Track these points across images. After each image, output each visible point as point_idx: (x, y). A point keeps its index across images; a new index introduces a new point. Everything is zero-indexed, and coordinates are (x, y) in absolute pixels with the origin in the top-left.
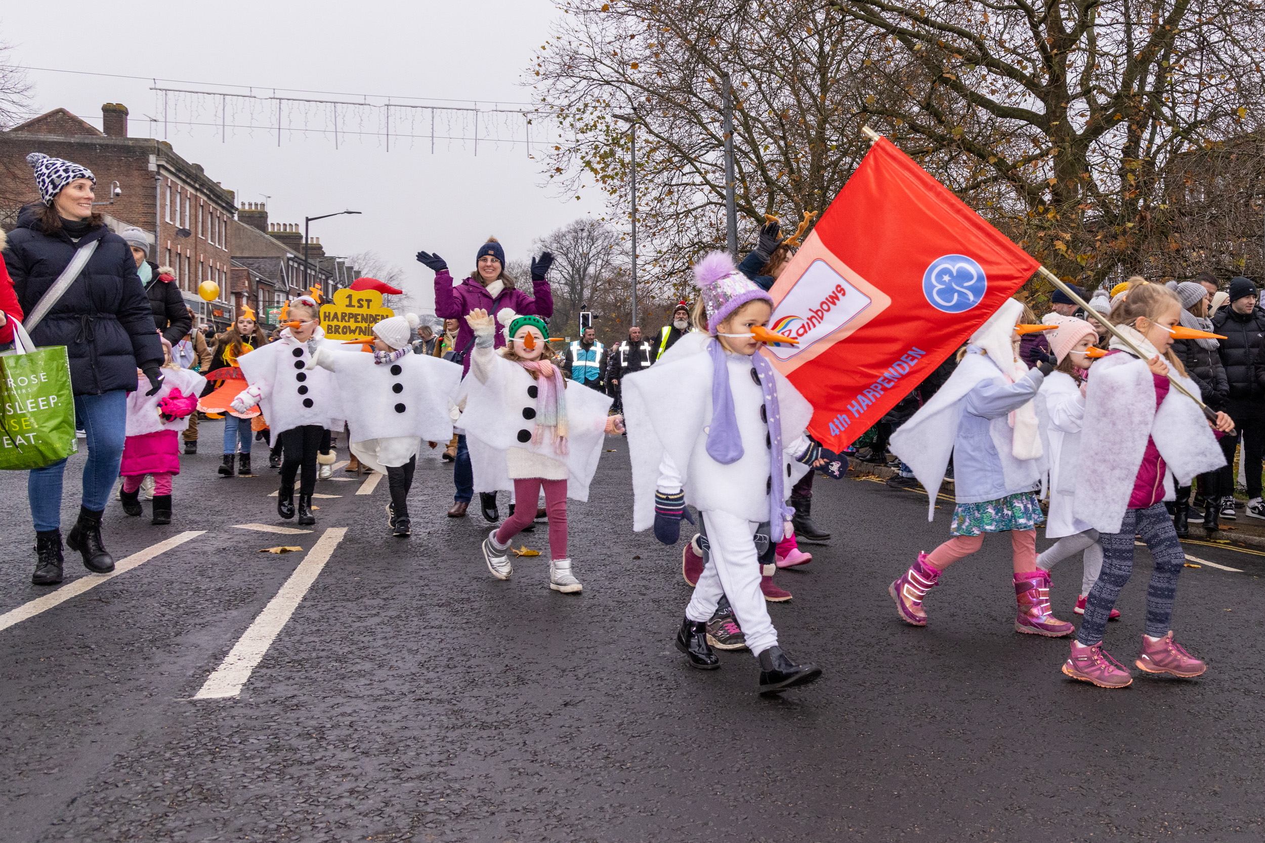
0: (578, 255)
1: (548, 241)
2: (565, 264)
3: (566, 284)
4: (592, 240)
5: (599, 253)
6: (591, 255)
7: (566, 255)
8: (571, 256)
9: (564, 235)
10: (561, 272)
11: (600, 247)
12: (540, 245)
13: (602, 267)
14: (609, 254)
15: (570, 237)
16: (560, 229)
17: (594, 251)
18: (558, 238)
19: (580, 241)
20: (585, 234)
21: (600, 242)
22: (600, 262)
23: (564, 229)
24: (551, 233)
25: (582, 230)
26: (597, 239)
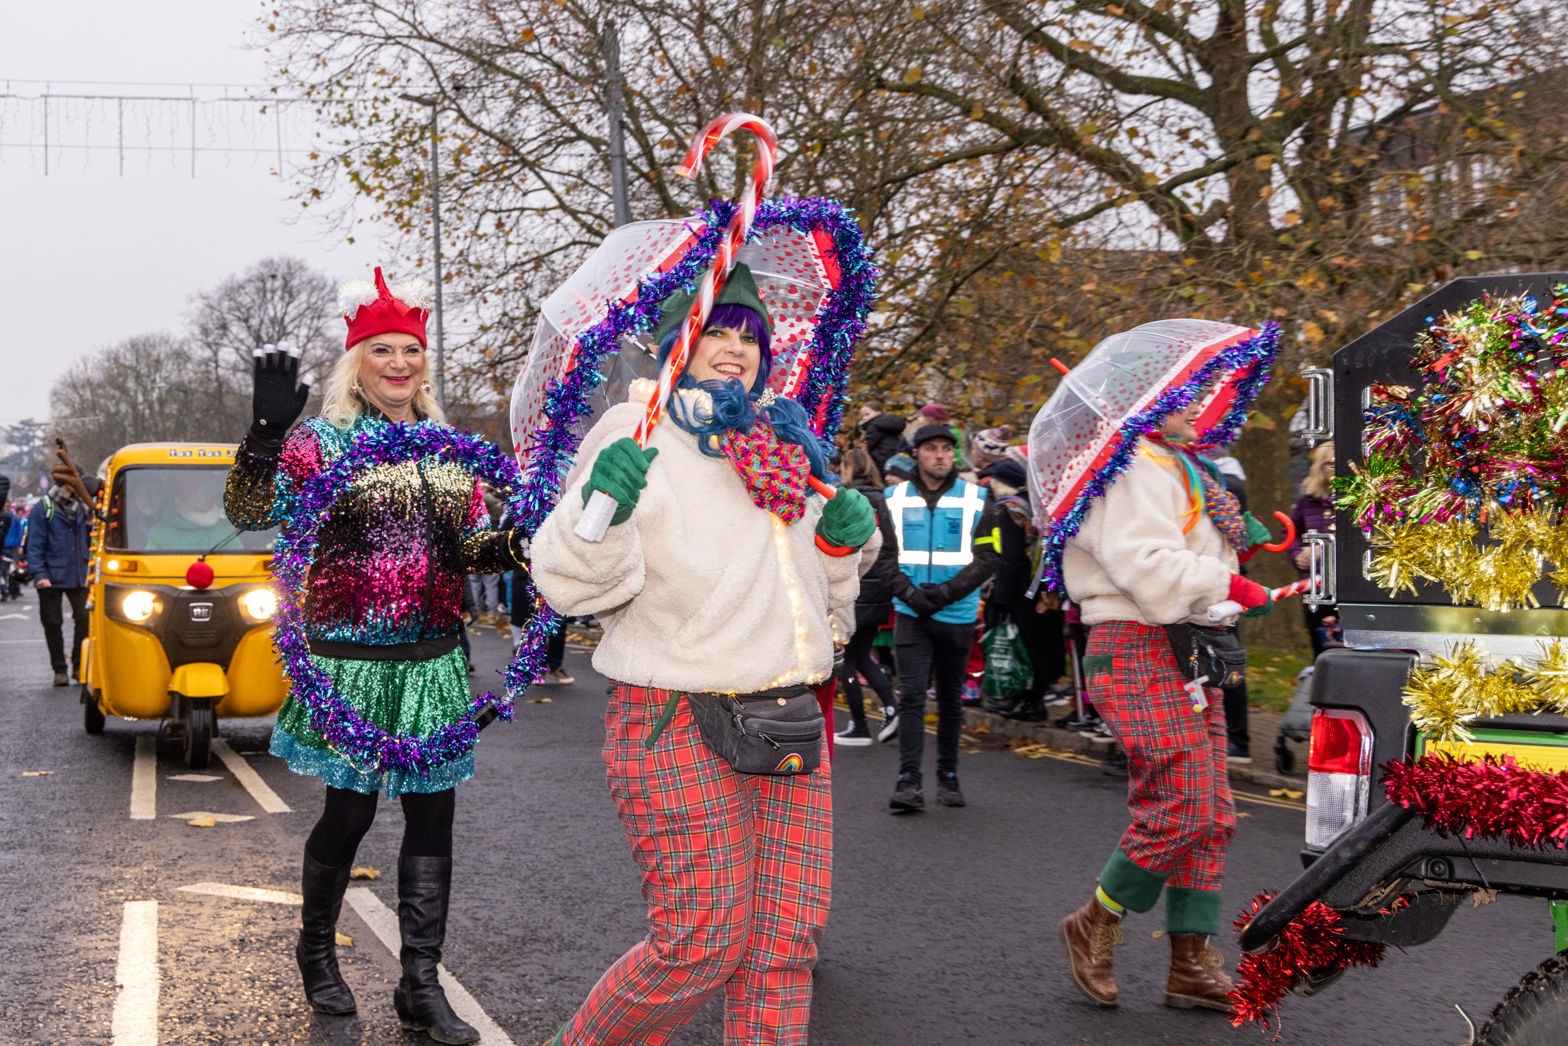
0: (266, 321)
1: (215, 296)
2: (243, 335)
3: (245, 371)
4: (291, 295)
5: (301, 315)
6: (287, 319)
7: (246, 321)
8: (254, 322)
9: (242, 287)
10: (237, 350)
11: (305, 306)
12: (200, 304)
13: (309, 341)
14: (319, 317)
15: (251, 288)
16: (233, 276)
17: (293, 311)
18: (232, 291)
19: (269, 296)
20: (278, 283)
21: (303, 297)
22: (304, 331)
23: (241, 276)
24: (219, 283)
25: (274, 277)
26: (299, 292)
